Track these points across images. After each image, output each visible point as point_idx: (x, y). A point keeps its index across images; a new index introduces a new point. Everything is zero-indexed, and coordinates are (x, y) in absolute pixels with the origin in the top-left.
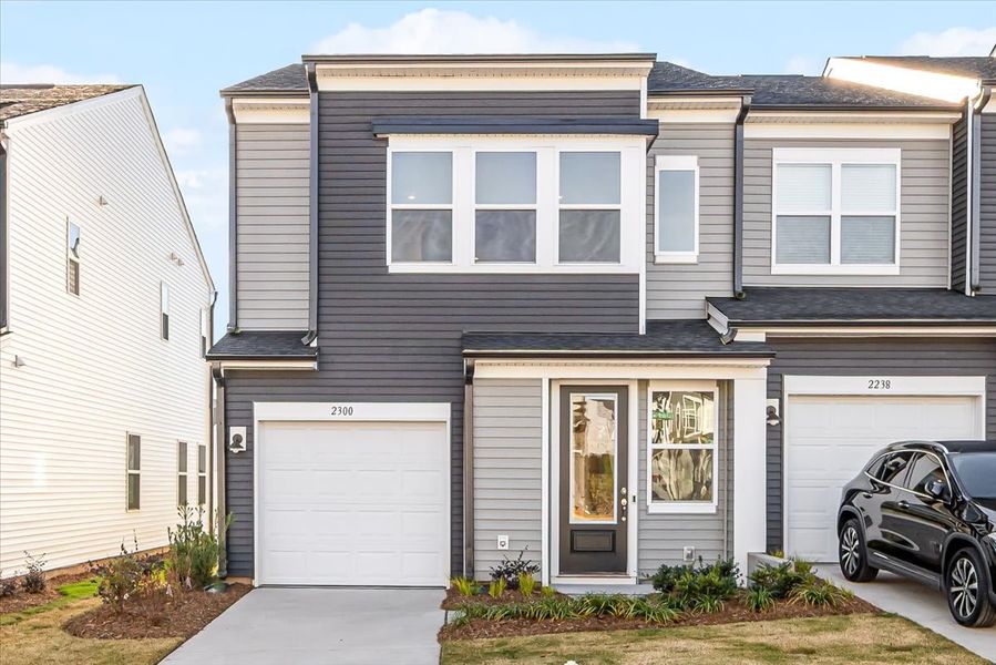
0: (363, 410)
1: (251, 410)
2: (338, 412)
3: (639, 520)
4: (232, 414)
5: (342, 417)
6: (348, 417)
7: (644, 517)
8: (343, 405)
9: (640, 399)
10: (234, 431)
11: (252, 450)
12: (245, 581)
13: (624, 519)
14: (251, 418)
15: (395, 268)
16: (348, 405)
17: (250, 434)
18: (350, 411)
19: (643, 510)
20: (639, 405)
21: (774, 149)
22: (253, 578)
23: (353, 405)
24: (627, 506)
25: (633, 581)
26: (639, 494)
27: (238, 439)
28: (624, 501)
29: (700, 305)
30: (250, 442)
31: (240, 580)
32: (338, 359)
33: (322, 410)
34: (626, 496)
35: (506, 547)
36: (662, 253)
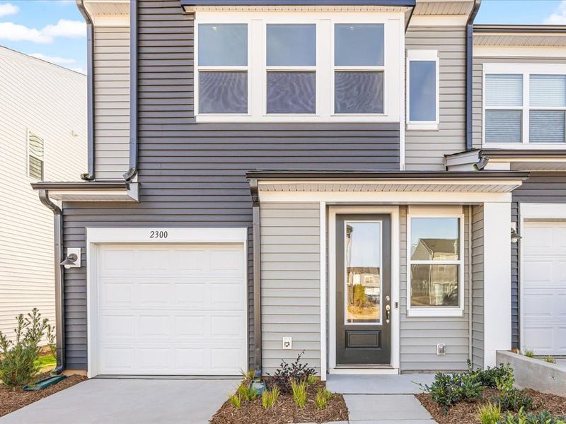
0: (176, 234)
1: (84, 234)
2: (155, 235)
3: (401, 322)
4: (69, 238)
5: (159, 240)
6: (163, 240)
7: (404, 319)
8: (159, 230)
9: (401, 225)
10: (70, 251)
11: (85, 267)
12: (81, 373)
13: (388, 321)
14: (85, 241)
15: (201, 118)
16: (164, 230)
17: (84, 254)
18: (165, 235)
19: (404, 314)
20: (400, 228)
21: (484, 64)
22: (87, 371)
23: (169, 230)
24: (390, 310)
25: (396, 372)
26: (400, 301)
27: (74, 258)
28: (388, 307)
29: (440, 160)
30: (84, 261)
31: (77, 372)
32: (156, 192)
33: (142, 234)
34: (389, 303)
35: (290, 347)
36: (412, 122)
